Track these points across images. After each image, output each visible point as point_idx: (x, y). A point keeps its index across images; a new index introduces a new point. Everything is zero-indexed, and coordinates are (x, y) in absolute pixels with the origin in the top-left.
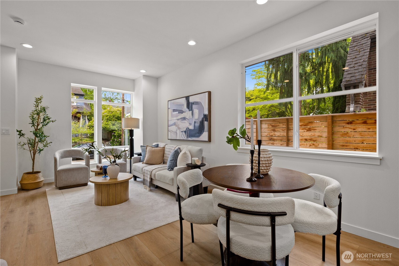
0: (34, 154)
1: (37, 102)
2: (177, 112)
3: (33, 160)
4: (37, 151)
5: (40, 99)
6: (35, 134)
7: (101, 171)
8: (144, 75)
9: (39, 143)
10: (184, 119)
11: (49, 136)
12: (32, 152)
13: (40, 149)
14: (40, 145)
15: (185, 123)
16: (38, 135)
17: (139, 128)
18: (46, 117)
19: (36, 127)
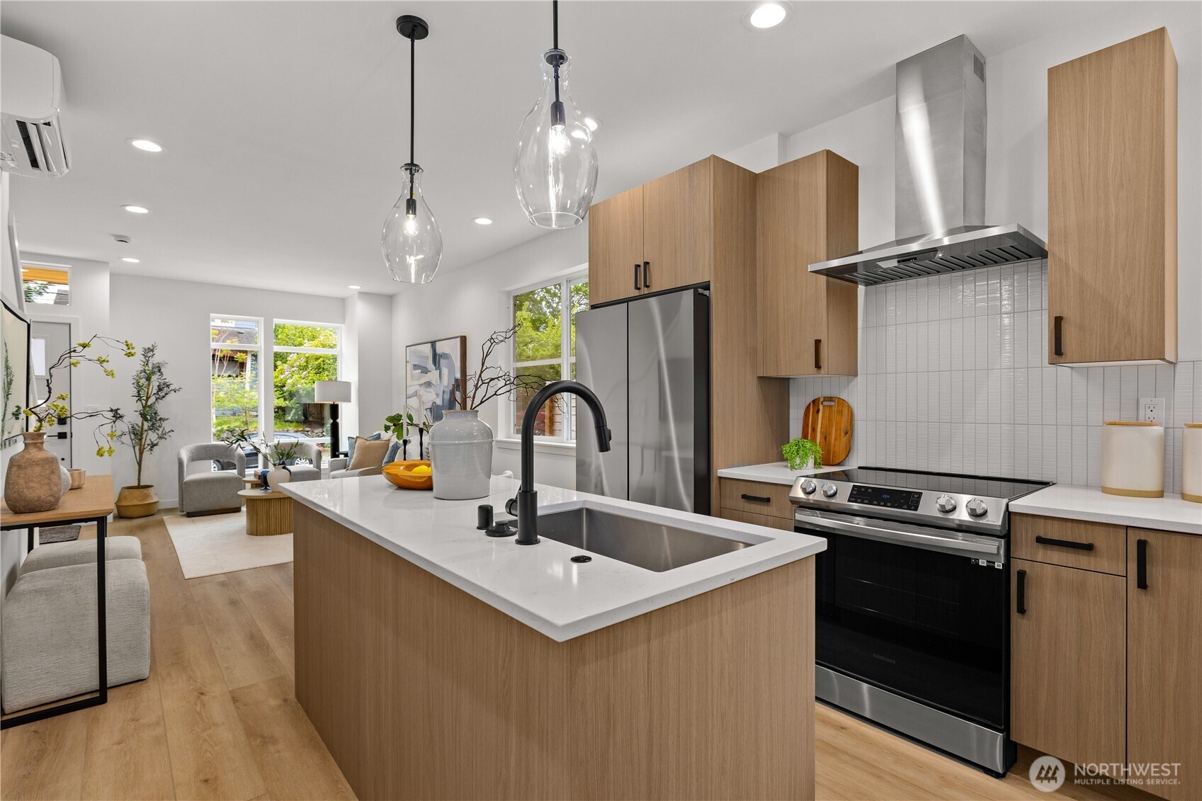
0: (141, 454)
1: (145, 356)
2: (420, 371)
3: (140, 464)
4: (146, 446)
5: (152, 351)
6: (143, 416)
7: (260, 482)
8: (359, 292)
9: (149, 432)
10: (429, 384)
11: (167, 419)
12: (137, 448)
13: (152, 443)
14: (152, 436)
15: (430, 392)
16: (149, 418)
17: (350, 402)
18: (164, 384)
19: (144, 402)
